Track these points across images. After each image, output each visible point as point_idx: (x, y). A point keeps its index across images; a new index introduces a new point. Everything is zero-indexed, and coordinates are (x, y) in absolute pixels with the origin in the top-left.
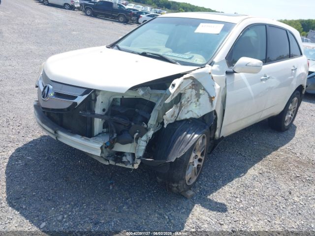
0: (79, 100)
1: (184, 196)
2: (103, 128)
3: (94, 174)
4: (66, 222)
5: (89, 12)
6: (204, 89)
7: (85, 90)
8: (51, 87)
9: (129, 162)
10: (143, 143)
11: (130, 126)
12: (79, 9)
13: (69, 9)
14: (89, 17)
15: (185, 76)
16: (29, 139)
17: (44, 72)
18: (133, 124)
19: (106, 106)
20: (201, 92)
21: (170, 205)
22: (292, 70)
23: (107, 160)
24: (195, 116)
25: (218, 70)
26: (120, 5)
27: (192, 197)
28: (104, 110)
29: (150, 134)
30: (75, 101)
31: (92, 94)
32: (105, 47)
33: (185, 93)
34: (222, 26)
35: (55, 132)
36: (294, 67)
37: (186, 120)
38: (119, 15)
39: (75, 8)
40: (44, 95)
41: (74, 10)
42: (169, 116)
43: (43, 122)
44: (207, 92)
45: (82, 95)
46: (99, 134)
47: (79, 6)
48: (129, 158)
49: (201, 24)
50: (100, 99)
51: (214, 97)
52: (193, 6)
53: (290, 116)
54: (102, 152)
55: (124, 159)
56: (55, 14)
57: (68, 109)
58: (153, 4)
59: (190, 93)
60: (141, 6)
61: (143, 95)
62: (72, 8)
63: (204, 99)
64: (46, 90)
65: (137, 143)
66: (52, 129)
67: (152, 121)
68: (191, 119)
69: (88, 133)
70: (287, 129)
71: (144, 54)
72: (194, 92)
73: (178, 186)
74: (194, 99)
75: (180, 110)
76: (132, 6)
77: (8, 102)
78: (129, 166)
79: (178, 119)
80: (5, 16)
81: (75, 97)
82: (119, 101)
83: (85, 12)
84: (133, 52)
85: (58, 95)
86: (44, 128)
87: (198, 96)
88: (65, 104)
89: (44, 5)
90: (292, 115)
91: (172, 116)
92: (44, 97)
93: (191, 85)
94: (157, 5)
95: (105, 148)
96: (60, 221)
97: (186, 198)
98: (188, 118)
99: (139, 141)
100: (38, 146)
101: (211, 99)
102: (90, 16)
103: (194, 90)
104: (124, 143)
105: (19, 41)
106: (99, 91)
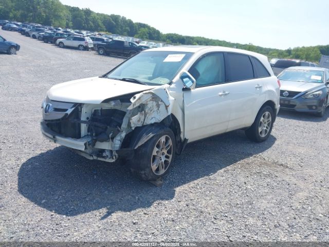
0: (69, 112)
1: (154, 185)
2: (88, 132)
3: (86, 173)
4: (60, 200)
5: (101, 51)
6: (162, 101)
7: (73, 104)
8: (51, 105)
9: (107, 156)
10: (117, 143)
11: (107, 128)
12: (93, 49)
13: (83, 50)
14: (101, 57)
15: (144, 92)
16: (38, 152)
17: (47, 97)
18: (108, 127)
19: (89, 116)
20: (160, 103)
21: (142, 190)
22: (256, 88)
23: (91, 155)
24: (157, 121)
25: (175, 87)
26: (132, 43)
27: (161, 185)
28: (88, 118)
29: (123, 135)
30: (66, 112)
31: (78, 106)
32: (98, 77)
33: (147, 104)
34: (183, 55)
35: (54, 137)
36: (258, 85)
37: (152, 125)
38: (131, 52)
39: (89, 48)
40: (46, 111)
41: (88, 50)
42: (136, 121)
43: (46, 131)
44: (163, 102)
45: (71, 108)
46: (85, 136)
47: (92, 46)
48: (107, 153)
49: (169, 55)
50: (84, 110)
51: (168, 106)
52: (208, 39)
53: (265, 128)
54: (86, 148)
55: (104, 154)
56: (70, 55)
57: (63, 119)
58: (168, 40)
59: (151, 104)
60: (154, 43)
61: (114, 105)
62: (86, 48)
63: (162, 107)
64: (47, 107)
65: (113, 141)
66: (52, 135)
67: (124, 125)
68: (155, 123)
69: (77, 136)
70: (264, 140)
71: (124, 80)
72: (155, 103)
73: (145, 173)
74: (155, 109)
75: (145, 117)
76: (144, 43)
77: (23, 128)
78: (108, 160)
79: (145, 124)
80: (23, 59)
81: (67, 110)
82: (100, 112)
83: (98, 51)
84: (116, 79)
85: (56, 110)
86: (47, 136)
87: (158, 106)
88: (60, 115)
89: (61, 47)
90: (267, 128)
91: (139, 121)
92: (46, 112)
93: (151, 98)
94: (171, 40)
95: (89, 145)
96: (57, 200)
97: (156, 186)
98: (153, 122)
99: (114, 140)
100: (44, 157)
101: (167, 107)
102: (103, 55)
103: (154, 102)
104: (102, 141)
105: (34, 80)
106: (83, 104)
